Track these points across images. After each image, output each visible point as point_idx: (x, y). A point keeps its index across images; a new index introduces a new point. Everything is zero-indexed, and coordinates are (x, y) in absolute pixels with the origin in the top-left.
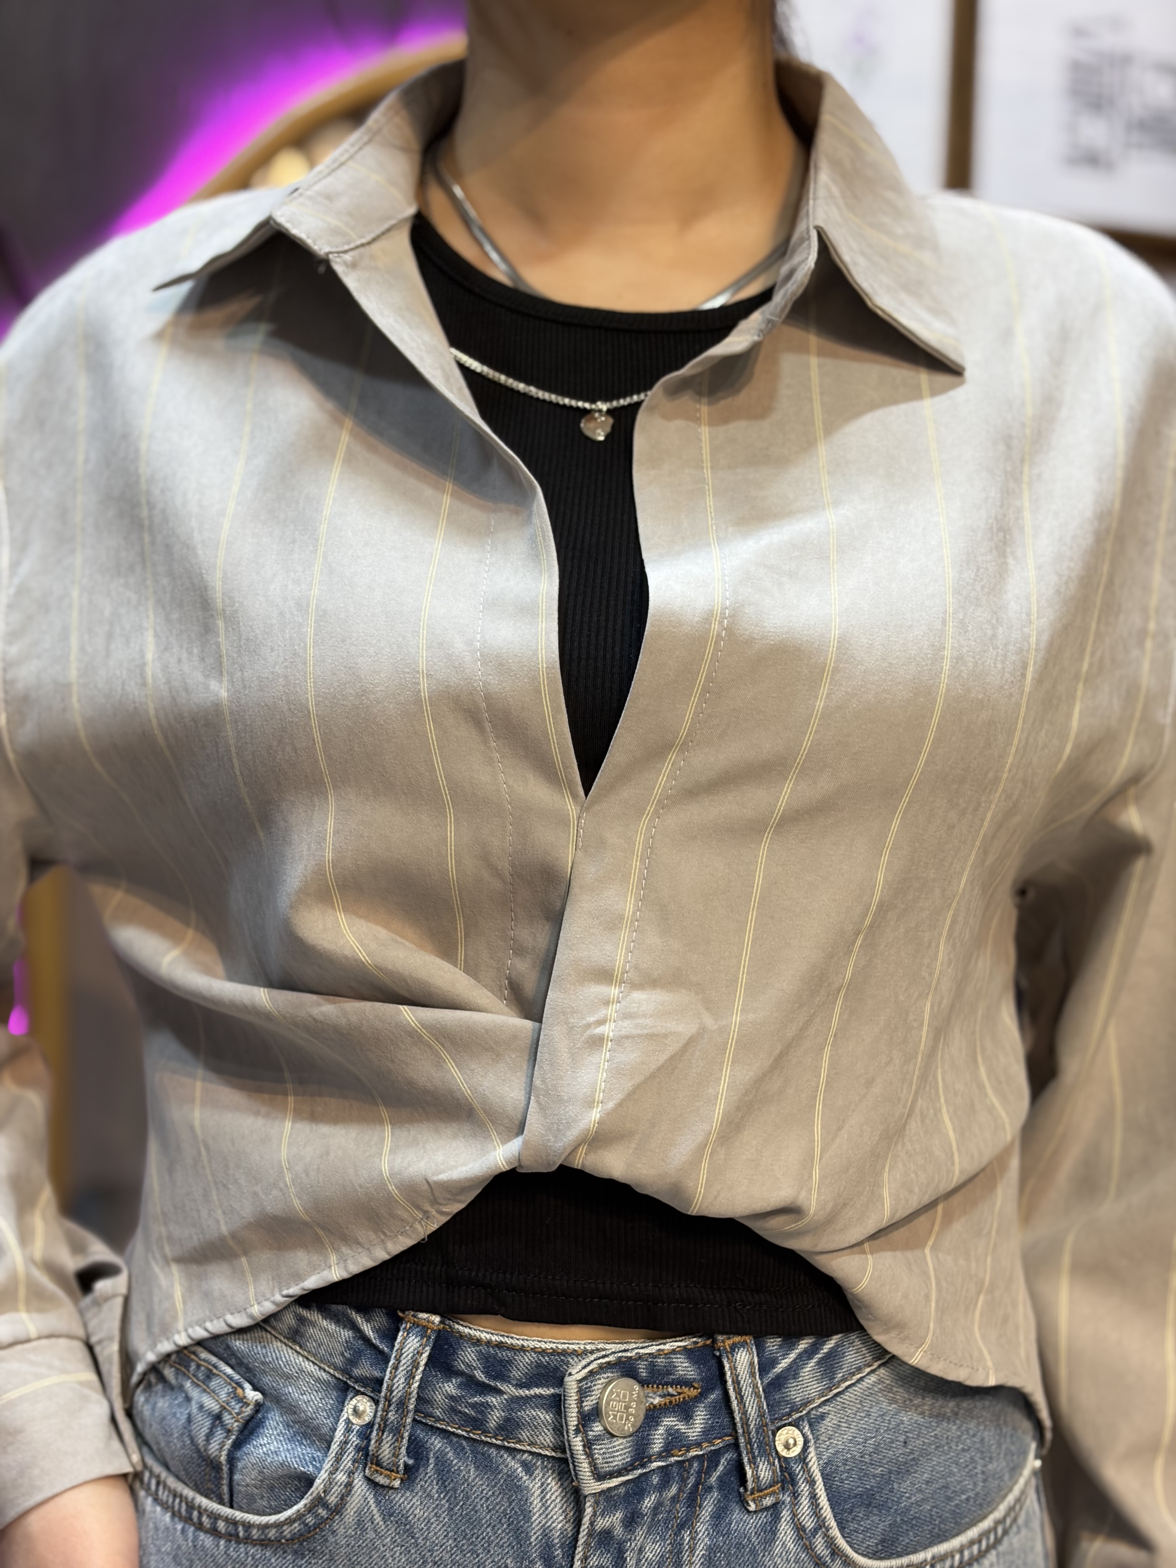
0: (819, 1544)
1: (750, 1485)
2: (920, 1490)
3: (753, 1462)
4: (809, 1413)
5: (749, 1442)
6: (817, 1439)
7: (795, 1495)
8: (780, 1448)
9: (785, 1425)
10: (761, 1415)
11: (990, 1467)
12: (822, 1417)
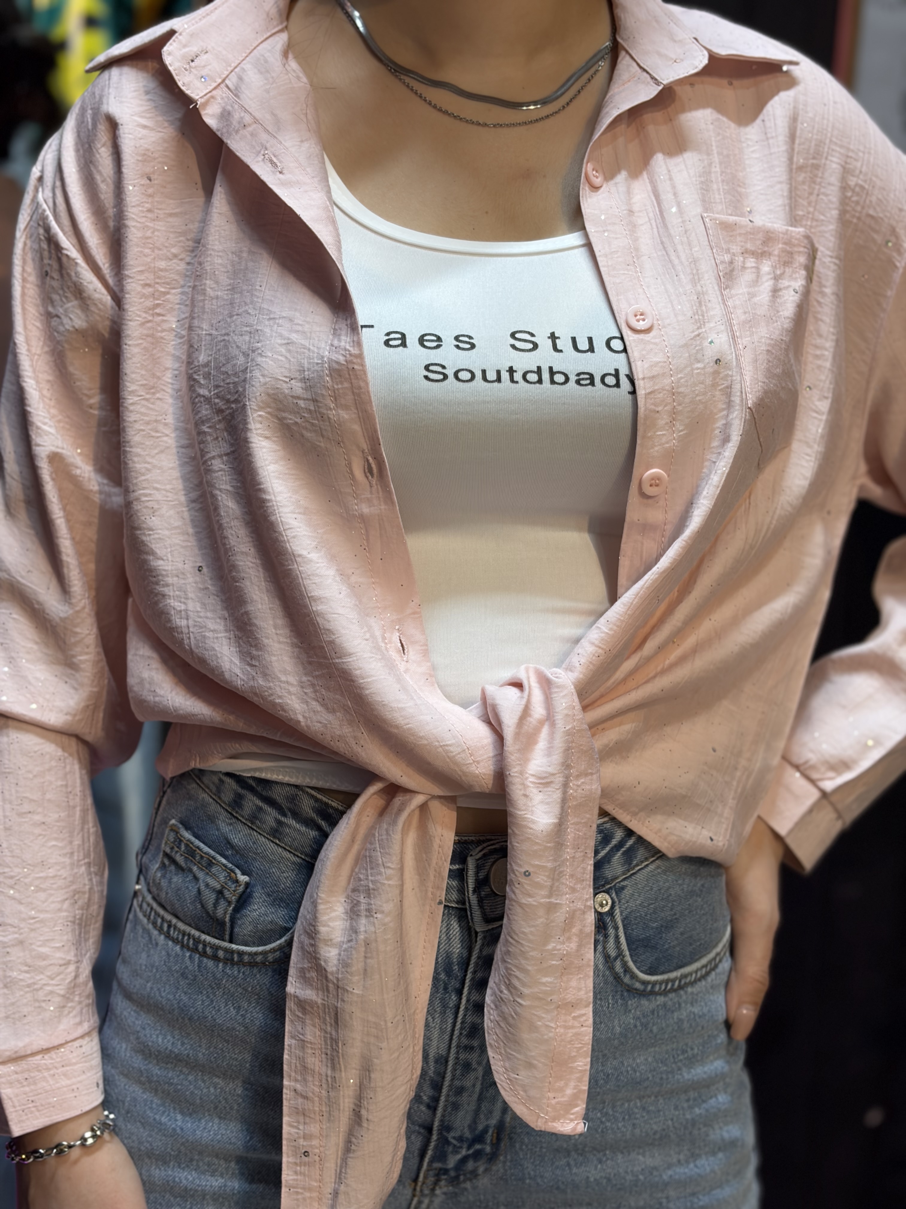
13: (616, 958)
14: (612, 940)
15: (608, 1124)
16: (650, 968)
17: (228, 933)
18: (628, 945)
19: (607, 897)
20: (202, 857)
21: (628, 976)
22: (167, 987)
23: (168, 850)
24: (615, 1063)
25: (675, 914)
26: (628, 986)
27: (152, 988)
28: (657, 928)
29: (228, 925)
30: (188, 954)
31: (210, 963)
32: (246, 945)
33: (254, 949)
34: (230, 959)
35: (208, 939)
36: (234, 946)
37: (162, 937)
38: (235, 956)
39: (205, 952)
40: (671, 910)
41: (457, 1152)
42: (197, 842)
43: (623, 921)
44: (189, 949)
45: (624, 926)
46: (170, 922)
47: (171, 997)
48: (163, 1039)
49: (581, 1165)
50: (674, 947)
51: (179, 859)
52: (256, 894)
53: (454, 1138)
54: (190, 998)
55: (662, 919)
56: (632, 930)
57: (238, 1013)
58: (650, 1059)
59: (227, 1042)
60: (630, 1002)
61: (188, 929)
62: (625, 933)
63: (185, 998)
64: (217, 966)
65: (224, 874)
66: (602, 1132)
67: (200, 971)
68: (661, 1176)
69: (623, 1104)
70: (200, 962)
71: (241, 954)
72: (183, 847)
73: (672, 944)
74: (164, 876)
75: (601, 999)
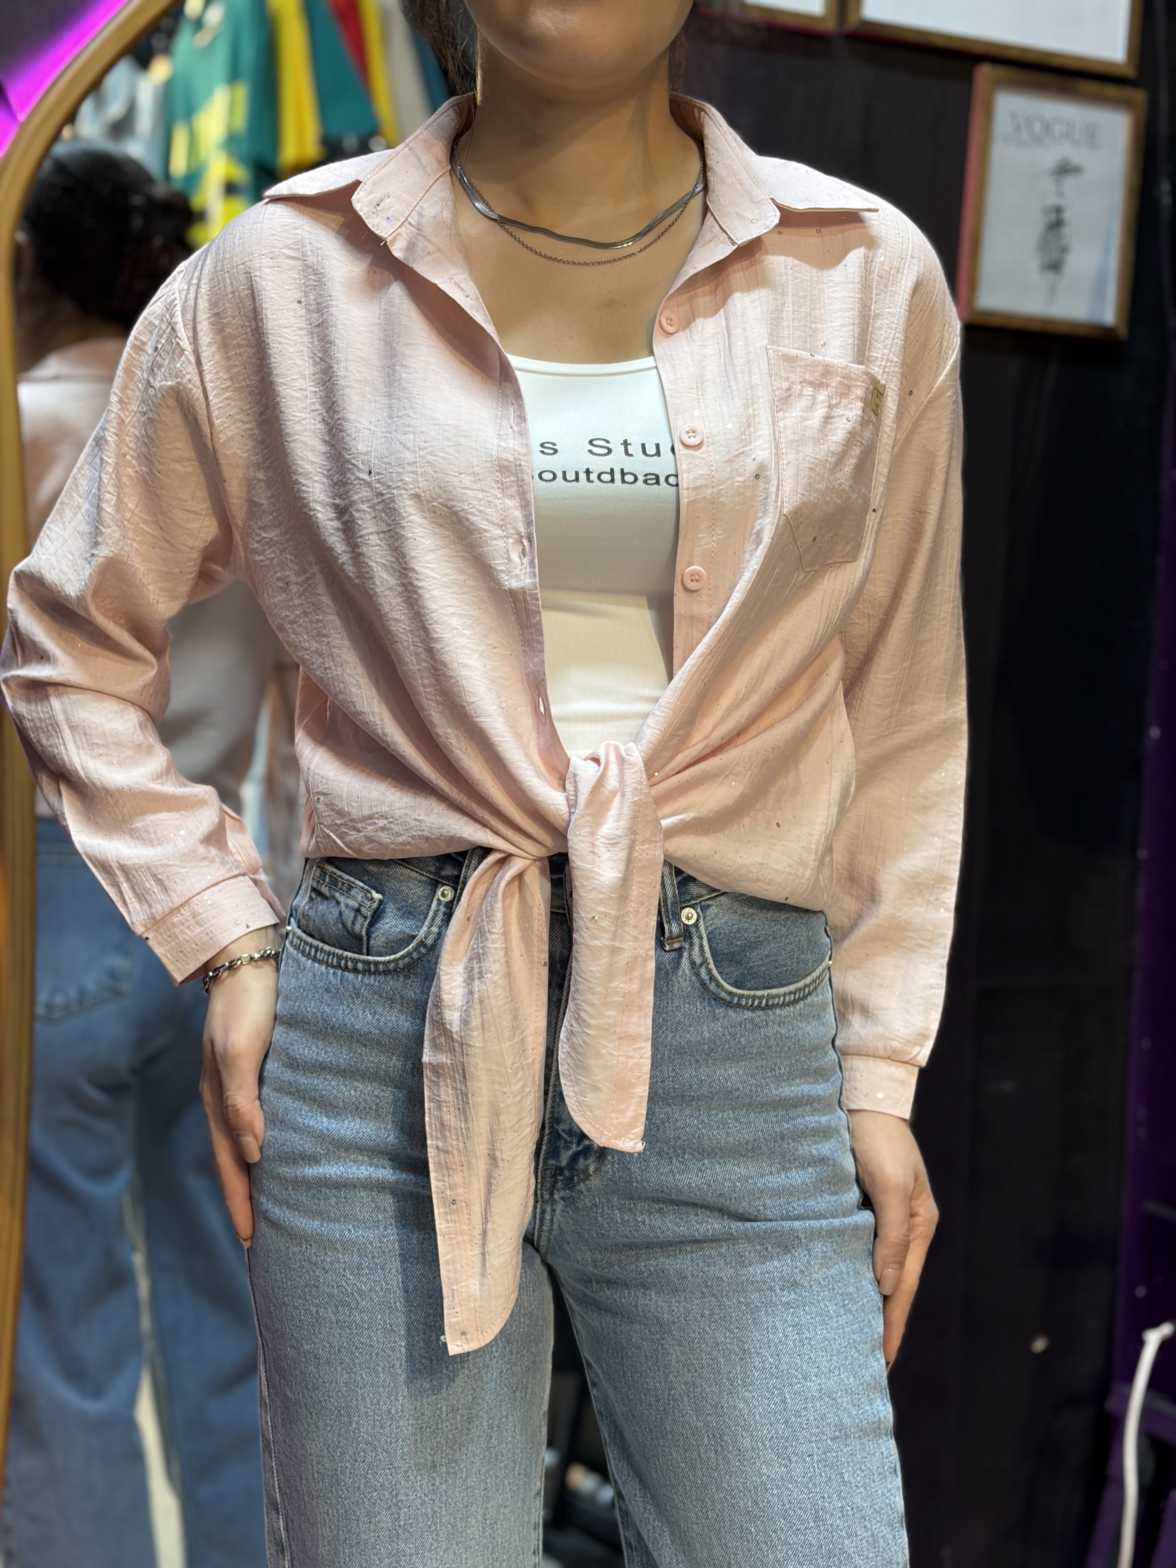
0: (703, 971)
1: (667, 935)
2: (761, 959)
3: (669, 922)
4: (700, 902)
5: (667, 911)
6: (704, 918)
7: (691, 944)
8: (683, 919)
9: (687, 907)
10: (674, 896)
11: (802, 956)
12: (708, 906)
13: (701, 965)
14: (696, 948)
15: (705, 1131)
16: (736, 982)
17: (365, 946)
18: (712, 956)
19: (693, 912)
20: (343, 883)
21: (713, 984)
22: (313, 1003)
23: (315, 885)
24: (707, 1070)
25: (759, 937)
26: (714, 994)
27: (299, 1006)
28: (741, 946)
29: (365, 939)
30: (332, 971)
31: (350, 976)
32: (381, 956)
33: (387, 958)
34: (369, 970)
35: (349, 954)
36: (371, 958)
37: (310, 961)
38: (372, 966)
39: (346, 967)
40: (755, 932)
41: (568, 1148)
42: (339, 873)
43: (708, 935)
44: (332, 966)
45: (709, 940)
46: (317, 947)
47: (316, 1010)
48: (309, 1050)
49: (683, 1172)
50: (759, 966)
51: (325, 890)
52: (388, 910)
53: (564, 1131)
54: (332, 1009)
55: (746, 939)
56: (717, 944)
57: (373, 1017)
58: (741, 1072)
59: (365, 1046)
60: (717, 1011)
61: (332, 949)
62: (710, 947)
63: (328, 1010)
64: (357, 978)
65: (362, 894)
66: (699, 1137)
67: (341, 984)
68: (756, 1184)
69: (717, 1114)
70: (342, 976)
71: (376, 963)
72: (327, 879)
73: (756, 963)
74: (310, 908)
75: (689, 1003)
